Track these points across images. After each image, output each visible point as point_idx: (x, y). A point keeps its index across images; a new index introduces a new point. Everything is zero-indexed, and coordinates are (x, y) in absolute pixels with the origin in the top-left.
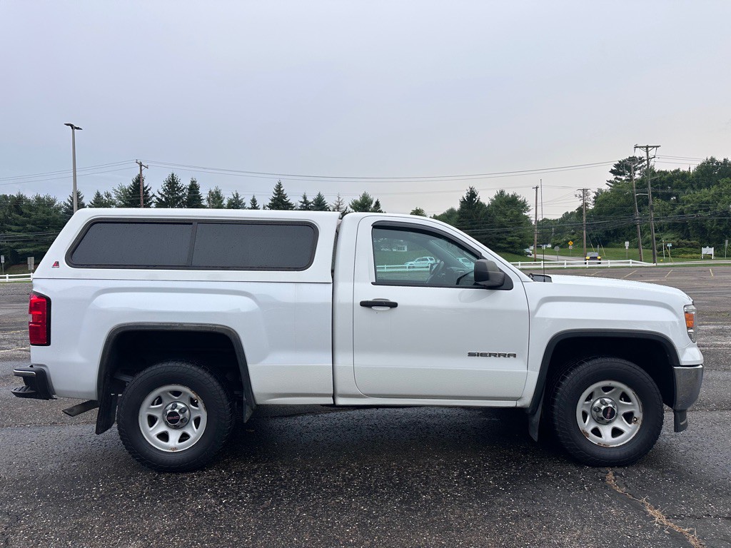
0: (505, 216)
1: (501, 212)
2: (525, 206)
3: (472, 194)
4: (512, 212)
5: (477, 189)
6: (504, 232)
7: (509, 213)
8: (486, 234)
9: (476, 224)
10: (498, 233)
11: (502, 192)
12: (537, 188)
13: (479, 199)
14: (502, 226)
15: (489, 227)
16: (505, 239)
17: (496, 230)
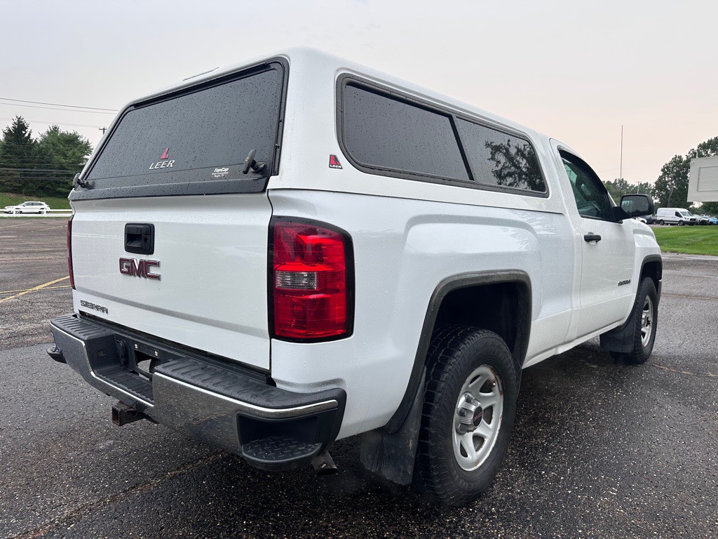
0: (65, 156)
1: (58, 151)
2: (88, 147)
3: (20, 127)
4: (74, 153)
5: (26, 120)
6: (64, 175)
7: (70, 153)
8: (41, 175)
9: (29, 162)
10: (57, 176)
11: (56, 129)
12: (104, 129)
13: (30, 132)
14: (62, 167)
15: (46, 168)
16: (67, 183)
17: (55, 171)
